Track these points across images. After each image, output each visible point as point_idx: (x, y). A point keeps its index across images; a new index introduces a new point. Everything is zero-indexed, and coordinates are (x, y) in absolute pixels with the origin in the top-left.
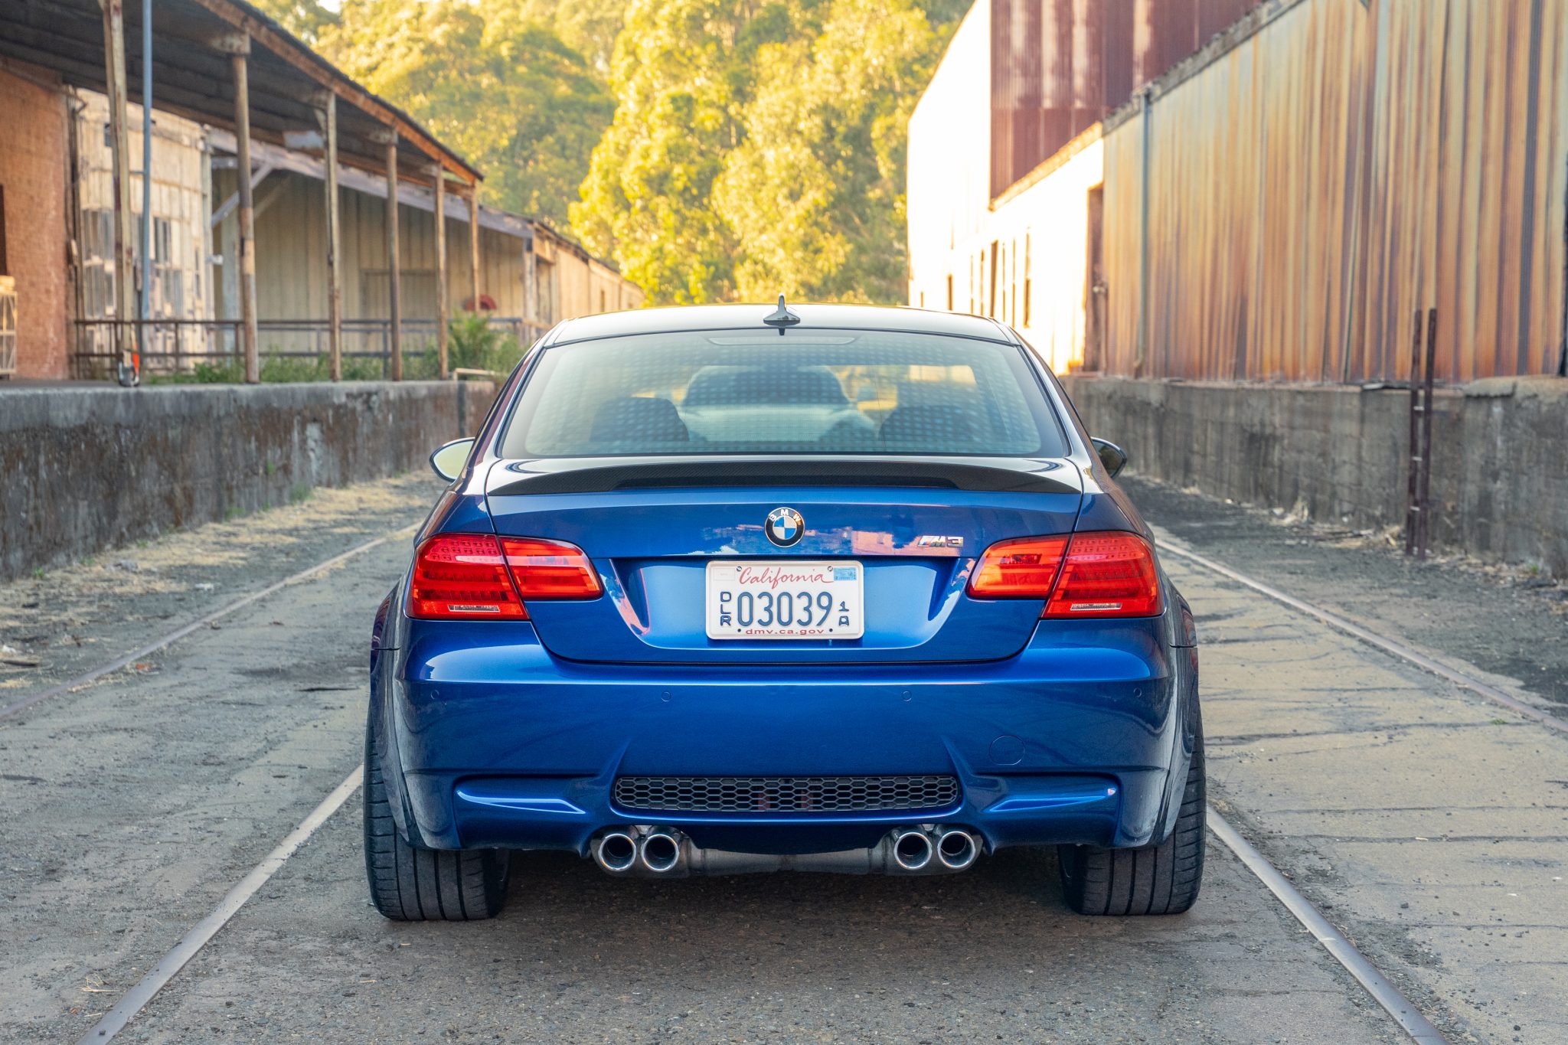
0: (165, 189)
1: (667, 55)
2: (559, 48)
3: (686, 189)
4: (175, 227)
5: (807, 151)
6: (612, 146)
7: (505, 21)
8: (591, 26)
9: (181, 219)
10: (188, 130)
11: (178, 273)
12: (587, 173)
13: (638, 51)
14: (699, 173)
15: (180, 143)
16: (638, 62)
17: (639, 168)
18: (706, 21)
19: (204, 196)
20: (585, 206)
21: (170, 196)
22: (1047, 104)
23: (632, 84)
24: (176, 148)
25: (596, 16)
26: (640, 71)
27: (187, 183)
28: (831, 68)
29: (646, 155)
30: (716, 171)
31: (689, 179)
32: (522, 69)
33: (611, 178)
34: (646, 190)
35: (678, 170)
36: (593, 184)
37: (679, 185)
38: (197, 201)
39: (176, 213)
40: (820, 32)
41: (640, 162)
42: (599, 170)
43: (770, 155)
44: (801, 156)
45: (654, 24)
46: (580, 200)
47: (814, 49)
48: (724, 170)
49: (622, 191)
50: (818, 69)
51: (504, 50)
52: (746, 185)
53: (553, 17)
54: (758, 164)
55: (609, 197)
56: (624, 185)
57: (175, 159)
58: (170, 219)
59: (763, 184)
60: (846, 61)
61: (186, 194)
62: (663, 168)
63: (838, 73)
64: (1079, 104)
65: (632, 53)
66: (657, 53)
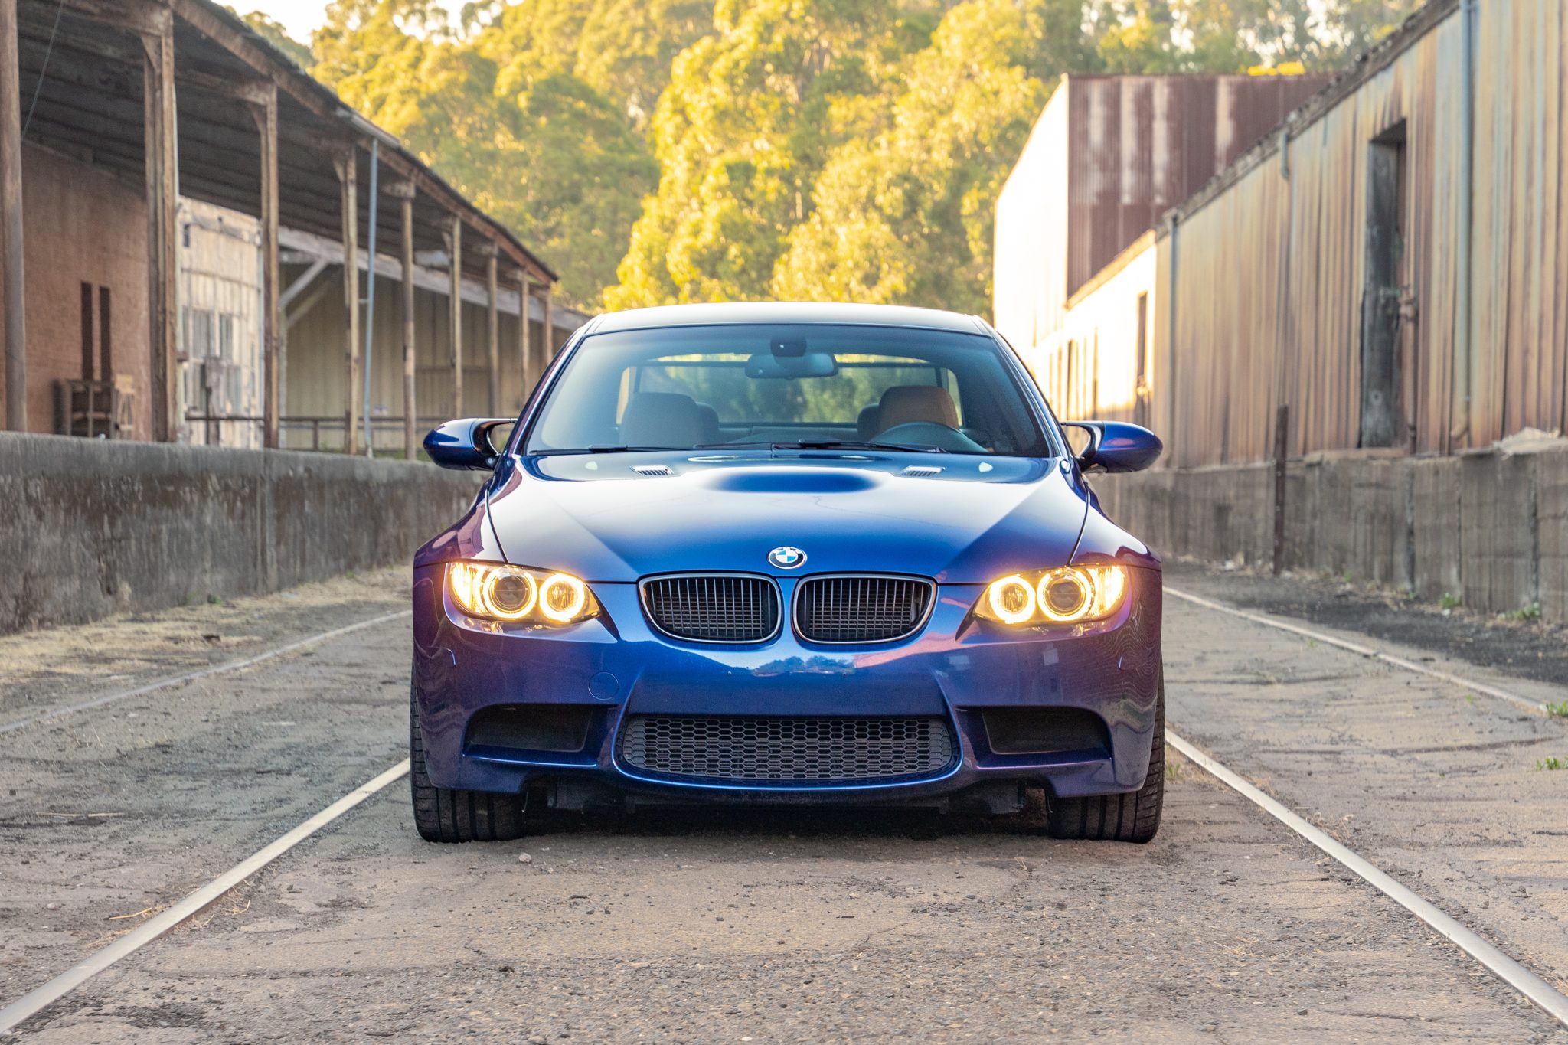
0: (228, 285)
1: (722, 115)
2: (586, 93)
3: (744, 271)
4: (235, 322)
5: (886, 228)
6: (655, 222)
7: (522, 66)
8: (623, 64)
9: (240, 316)
10: (246, 225)
11: (237, 369)
12: (625, 251)
13: (688, 110)
14: (758, 254)
15: (241, 239)
16: (688, 122)
17: (689, 248)
18: (769, 74)
19: (259, 291)
20: (621, 291)
21: (232, 292)
22: (1126, 199)
23: (680, 147)
24: (237, 246)
25: (627, 53)
26: (689, 133)
27: (246, 279)
28: (913, 132)
29: (696, 232)
30: (778, 251)
31: (747, 260)
32: (543, 120)
33: (655, 259)
34: (696, 273)
35: (734, 250)
36: (633, 265)
37: (736, 268)
38: (253, 294)
39: (236, 310)
40: (905, 90)
41: (689, 241)
42: (641, 249)
43: (842, 231)
44: (877, 234)
45: (707, 79)
46: (617, 283)
47: (895, 110)
48: (788, 248)
49: (668, 274)
50: (899, 133)
51: (523, 101)
52: (814, 266)
53: (574, 53)
54: (827, 244)
55: (652, 280)
56: (671, 268)
57: (236, 256)
58: (231, 315)
59: (833, 266)
60: (932, 124)
61: (244, 290)
62: (715, 248)
63: (922, 137)
64: (1159, 200)
65: (682, 112)
66: (710, 113)
